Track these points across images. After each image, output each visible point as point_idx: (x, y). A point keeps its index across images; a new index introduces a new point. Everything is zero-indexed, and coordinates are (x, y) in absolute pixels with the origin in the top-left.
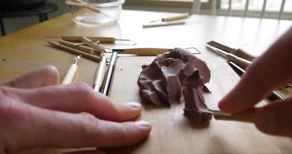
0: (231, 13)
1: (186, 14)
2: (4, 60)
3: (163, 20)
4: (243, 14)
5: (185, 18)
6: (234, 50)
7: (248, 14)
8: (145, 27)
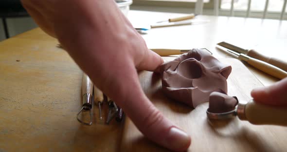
0: (233, 13)
1: (192, 15)
2: (17, 61)
3: (170, 21)
4: (245, 14)
5: (191, 18)
6: (247, 51)
7: (250, 14)
8: (152, 27)
